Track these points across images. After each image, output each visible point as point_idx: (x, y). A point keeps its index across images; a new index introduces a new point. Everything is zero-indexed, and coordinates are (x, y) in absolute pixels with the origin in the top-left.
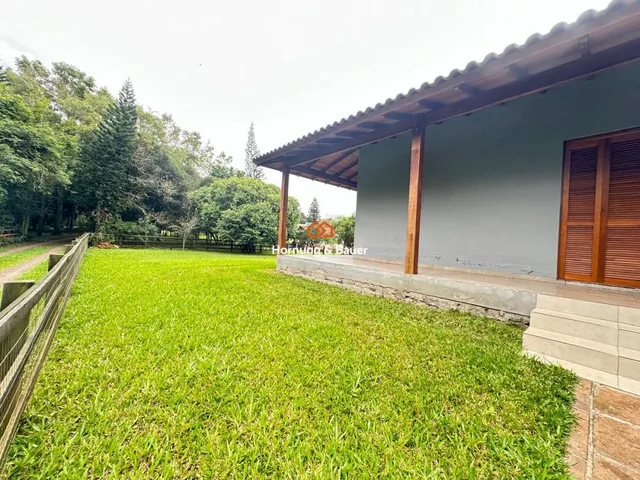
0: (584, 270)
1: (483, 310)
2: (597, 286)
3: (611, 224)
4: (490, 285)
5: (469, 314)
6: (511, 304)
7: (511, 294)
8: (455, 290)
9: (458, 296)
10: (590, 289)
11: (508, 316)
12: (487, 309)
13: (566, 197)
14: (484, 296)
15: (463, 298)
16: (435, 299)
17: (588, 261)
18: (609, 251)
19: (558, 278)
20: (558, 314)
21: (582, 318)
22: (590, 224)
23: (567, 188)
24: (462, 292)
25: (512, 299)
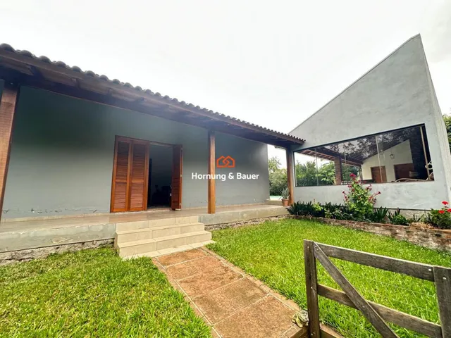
0: (122, 205)
1: (80, 245)
2: (126, 213)
3: (133, 181)
4: (86, 225)
5: (69, 252)
6: (101, 235)
7: (101, 228)
8: (54, 236)
9: (57, 241)
10: (132, 215)
11: (99, 243)
12: (83, 243)
13: (115, 166)
14: (81, 235)
15: (63, 241)
16: (29, 251)
17: (124, 200)
18: (133, 195)
19: (111, 212)
20: (127, 232)
21: (139, 230)
22: (125, 181)
23: (116, 161)
24: (62, 236)
25: (102, 231)
